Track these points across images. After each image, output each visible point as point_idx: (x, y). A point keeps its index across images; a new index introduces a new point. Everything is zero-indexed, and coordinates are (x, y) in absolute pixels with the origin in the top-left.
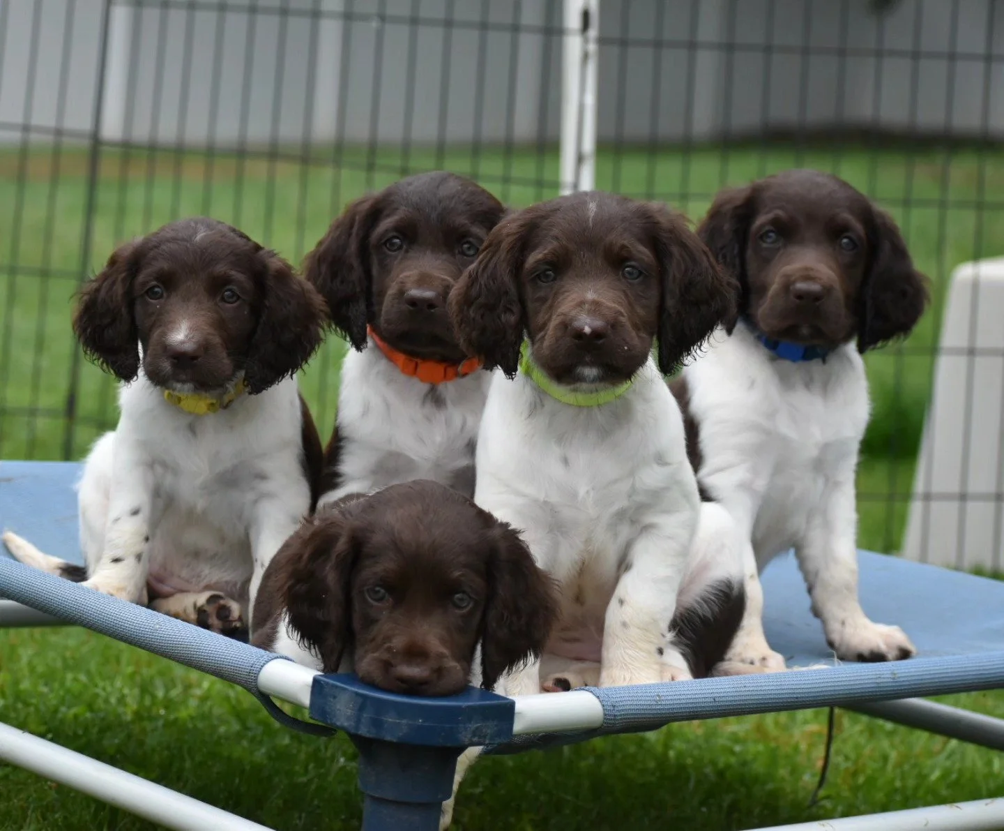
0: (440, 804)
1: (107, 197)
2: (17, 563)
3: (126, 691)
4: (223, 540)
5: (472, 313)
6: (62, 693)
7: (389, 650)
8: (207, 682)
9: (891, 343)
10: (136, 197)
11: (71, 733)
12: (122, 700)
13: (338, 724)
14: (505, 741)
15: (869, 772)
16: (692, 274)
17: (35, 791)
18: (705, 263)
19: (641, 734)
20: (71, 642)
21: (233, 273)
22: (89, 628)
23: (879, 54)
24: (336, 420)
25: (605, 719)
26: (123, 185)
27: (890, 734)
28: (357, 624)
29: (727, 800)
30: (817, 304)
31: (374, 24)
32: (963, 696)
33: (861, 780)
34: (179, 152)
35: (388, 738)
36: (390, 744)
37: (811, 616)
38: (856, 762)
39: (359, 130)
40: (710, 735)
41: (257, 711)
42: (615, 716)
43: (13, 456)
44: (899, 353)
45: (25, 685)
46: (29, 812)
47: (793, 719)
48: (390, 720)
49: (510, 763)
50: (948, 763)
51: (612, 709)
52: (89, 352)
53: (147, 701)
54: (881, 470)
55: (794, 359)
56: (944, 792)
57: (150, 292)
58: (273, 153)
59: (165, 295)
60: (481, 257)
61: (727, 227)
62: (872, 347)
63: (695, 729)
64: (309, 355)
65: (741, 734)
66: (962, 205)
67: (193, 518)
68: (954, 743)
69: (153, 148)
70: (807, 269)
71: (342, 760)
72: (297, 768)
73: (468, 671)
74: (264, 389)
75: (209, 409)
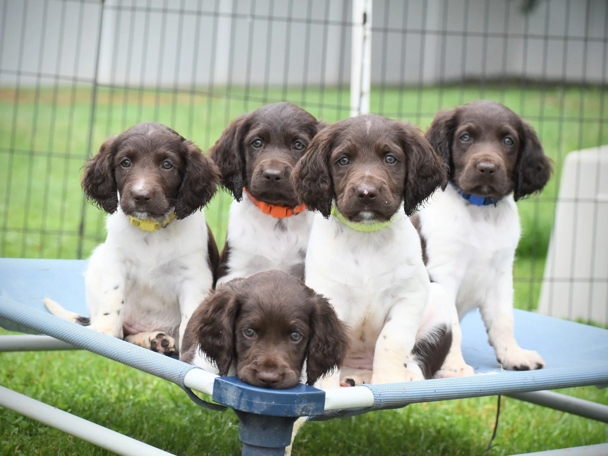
0: (284, 448)
1: (101, 115)
2: (52, 315)
3: (112, 386)
4: (164, 303)
5: (304, 183)
6: (76, 387)
7: (256, 363)
8: (157, 381)
9: (532, 196)
10: (117, 114)
11: (81, 409)
12: (109, 391)
13: (228, 404)
14: (320, 414)
15: (520, 431)
16: (423, 161)
17: (62, 441)
18: (431, 155)
19: (394, 410)
20: (82, 359)
21: (168, 152)
22: (92, 351)
23: (526, 37)
24: (227, 238)
25: (375, 401)
26: (110, 107)
27: (531, 410)
28: (238, 349)
29: (442, 446)
30: (492, 174)
31: (249, 20)
32: (572, 389)
33: (516, 435)
34: (141, 90)
35: (256, 412)
36: (257, 415)
37: (488, 345)
38: (513, 425)
39: (240, 78)
40: (433, 411)
41: (183, 397)
42: (381, 400)
43: (50, 257)
44: (537, 201)
45: (56, 382)
46: (58, 452)
47: (478, 402)
48: (257, 402)
49: (323, 426)
50: (563, 426)
51: (379, 396)
52: (90, 199)
53: (123, 391)
54: (527, 265)
55: (479, 205)
56: (561, 442)
57: (123, 163)
58: (193, 91)
59: (131, 164)
60: (308, 152)
61: (442, 132)
62: (522, 198)
63: (424, 407)
64: (210, 198)
65: (450, 410)
66: (571, 120)
67: (147, 291)
68: (567, 415)
69: (127, 88)
70: (486, 155)
71: (230, 424)
72: (206, 428)
73: (299, 375)
74: (186, 216)
75: (155, 228)
